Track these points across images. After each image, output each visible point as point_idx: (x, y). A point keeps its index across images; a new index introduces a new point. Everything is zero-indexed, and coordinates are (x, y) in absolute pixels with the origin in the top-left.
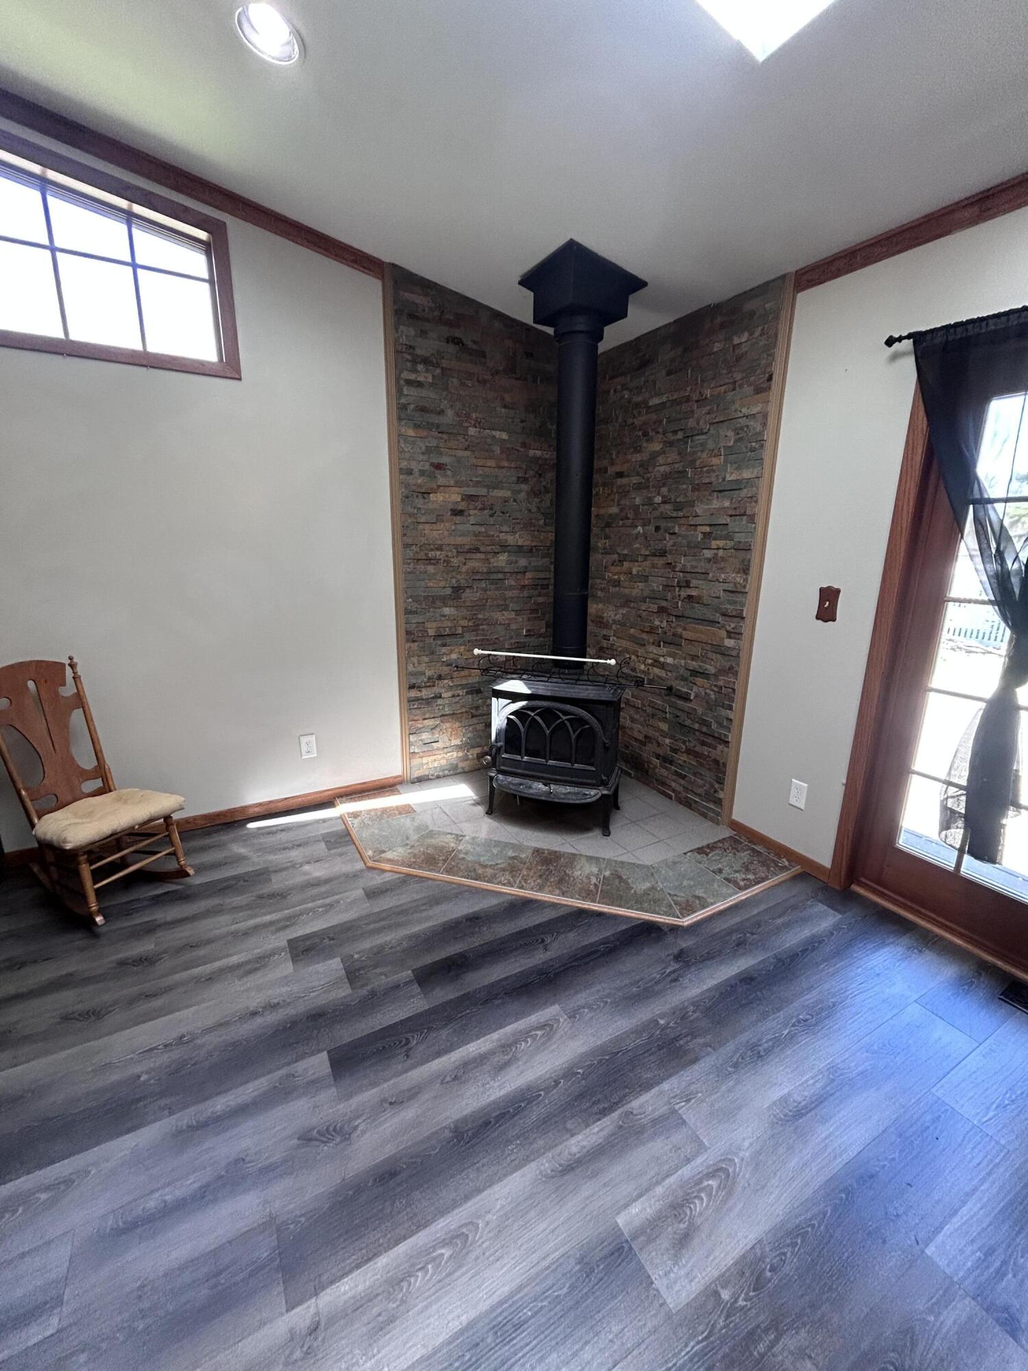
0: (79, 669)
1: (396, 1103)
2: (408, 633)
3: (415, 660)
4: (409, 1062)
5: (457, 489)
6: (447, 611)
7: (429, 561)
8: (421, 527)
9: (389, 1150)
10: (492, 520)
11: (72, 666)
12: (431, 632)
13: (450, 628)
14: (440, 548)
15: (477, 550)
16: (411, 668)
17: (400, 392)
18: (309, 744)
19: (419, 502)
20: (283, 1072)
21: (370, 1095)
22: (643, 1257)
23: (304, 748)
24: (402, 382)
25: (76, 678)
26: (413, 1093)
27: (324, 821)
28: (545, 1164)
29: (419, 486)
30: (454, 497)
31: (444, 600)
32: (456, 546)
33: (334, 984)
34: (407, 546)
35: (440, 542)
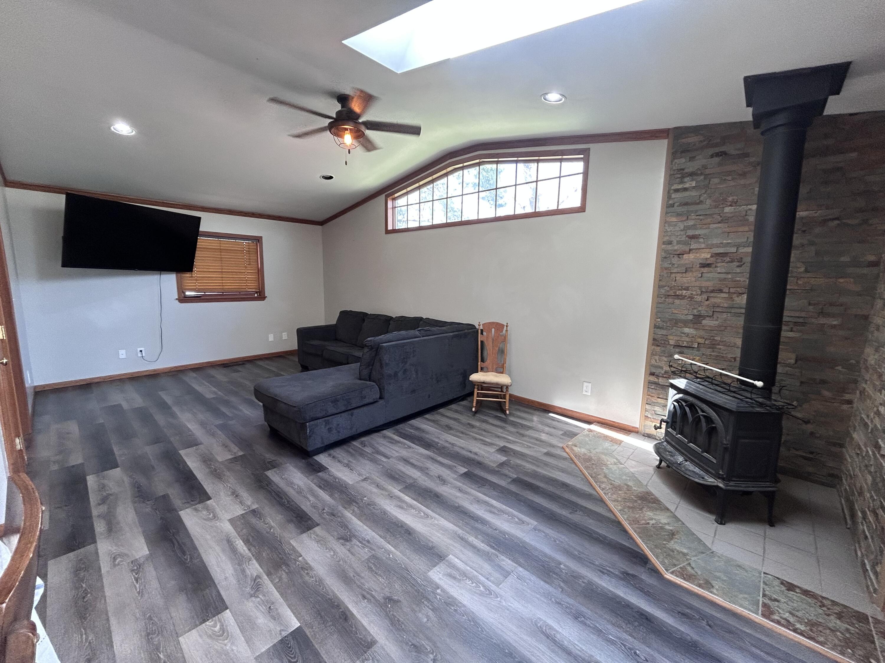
0: (508, 328)
1: (460, 490)
2: (654, 339)
3: (657, 357)
4: (477, 488)
5: (707, 250)
6: (686, 330)
7: (678, 297)
8: (673, 275)
9: (445, 494)
10: (738, 270)
11: (507, 326)
12: (672, 342)
13: (687, 342)
14: (687, 289)
15: (721, 291)
16: (653, 362)
17: (669, 198)
18: (587, 387)
19: (675, 260)
20: (455, 465)
21: (459, 484)
22: (441, 564)
23: (585, 388)
24: (672, 191)
25: (506, 331)
26: (466, 493)
27: (577, 427)
28: (460, 532)
29: (675, 250)
30: (706, 255)
31: (686, 323)
32: (700, 288)
33: (494, 462)
34: (660, 287)
35: (687, 285)
